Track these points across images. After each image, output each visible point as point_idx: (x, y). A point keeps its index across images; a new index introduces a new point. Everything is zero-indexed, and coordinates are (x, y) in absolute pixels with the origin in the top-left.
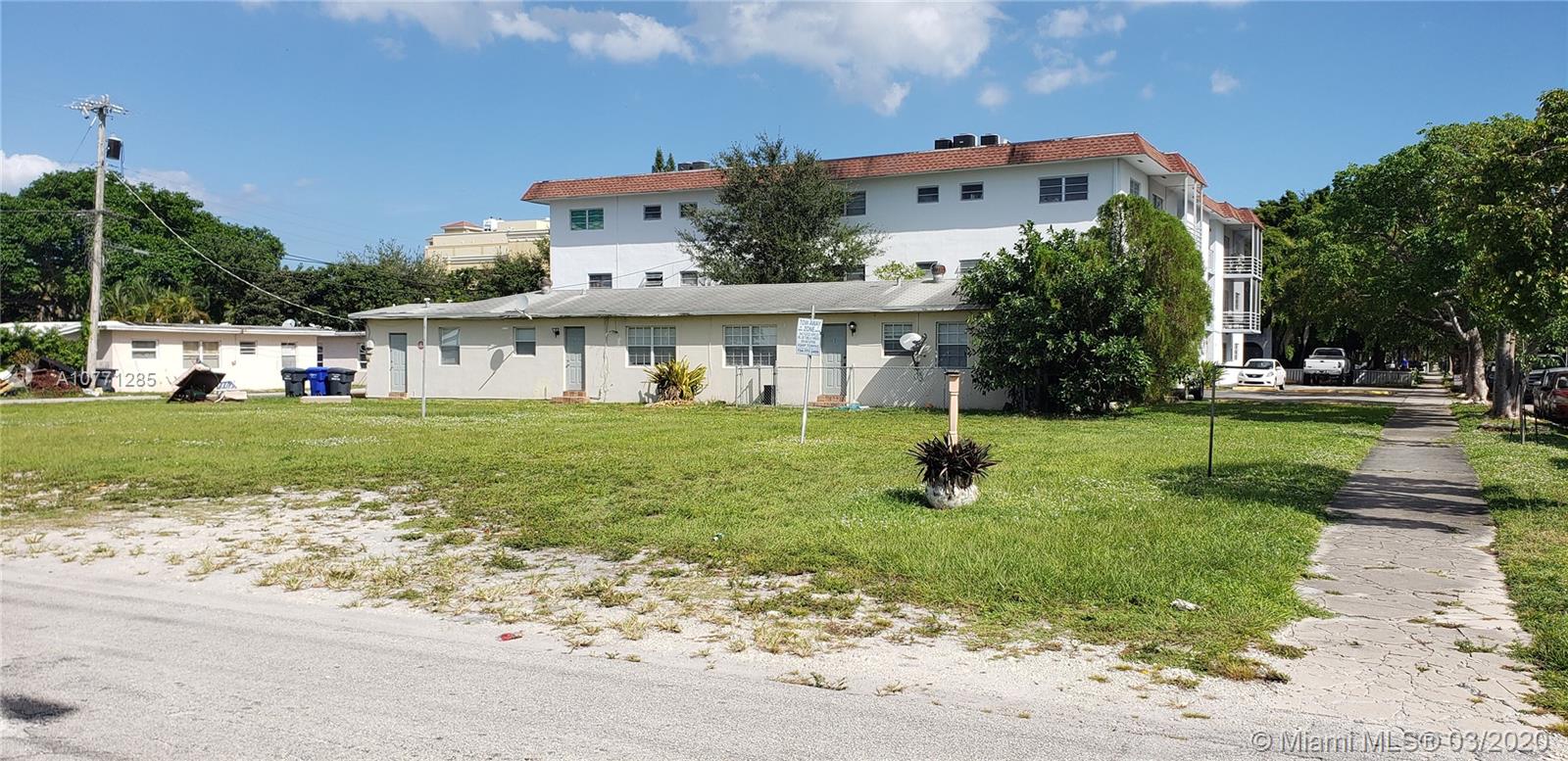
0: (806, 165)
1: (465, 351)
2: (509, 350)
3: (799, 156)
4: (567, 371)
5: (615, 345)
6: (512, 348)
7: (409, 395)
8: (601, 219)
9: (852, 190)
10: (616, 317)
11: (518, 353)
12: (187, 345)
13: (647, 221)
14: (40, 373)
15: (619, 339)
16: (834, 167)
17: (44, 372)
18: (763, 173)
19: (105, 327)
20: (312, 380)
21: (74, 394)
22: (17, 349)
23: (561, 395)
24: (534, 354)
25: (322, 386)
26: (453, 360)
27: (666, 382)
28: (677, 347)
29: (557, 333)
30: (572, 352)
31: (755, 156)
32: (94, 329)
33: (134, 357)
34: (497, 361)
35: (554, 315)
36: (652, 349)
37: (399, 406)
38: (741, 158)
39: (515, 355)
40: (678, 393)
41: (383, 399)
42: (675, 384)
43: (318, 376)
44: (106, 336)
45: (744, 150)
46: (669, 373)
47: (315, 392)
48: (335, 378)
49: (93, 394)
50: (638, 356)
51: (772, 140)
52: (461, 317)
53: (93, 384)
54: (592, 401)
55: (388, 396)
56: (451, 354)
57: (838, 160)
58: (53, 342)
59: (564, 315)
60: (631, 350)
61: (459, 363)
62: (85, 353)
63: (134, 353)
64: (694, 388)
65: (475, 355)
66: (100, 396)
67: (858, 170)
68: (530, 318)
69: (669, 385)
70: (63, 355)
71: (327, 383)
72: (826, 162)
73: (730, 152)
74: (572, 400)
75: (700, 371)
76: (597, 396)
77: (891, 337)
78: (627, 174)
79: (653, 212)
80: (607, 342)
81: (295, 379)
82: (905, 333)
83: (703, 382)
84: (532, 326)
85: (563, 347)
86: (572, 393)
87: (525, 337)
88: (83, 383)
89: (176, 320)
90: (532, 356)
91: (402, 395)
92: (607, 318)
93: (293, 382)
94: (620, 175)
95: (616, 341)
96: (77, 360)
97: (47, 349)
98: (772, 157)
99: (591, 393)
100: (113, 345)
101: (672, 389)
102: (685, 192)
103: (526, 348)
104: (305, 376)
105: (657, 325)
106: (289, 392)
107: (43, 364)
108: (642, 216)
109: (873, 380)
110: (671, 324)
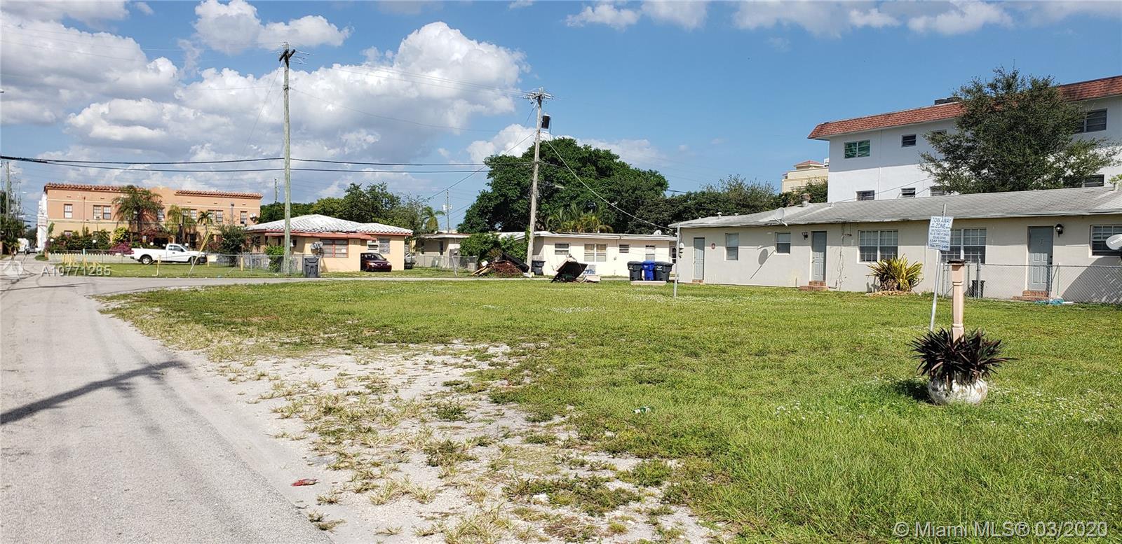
0: (1041, 90)
1: (741, 250)
2: (772, 249)
3: (1034, 83)
4: (813, 266)
5: (849, 245)
6: (774, 248)
7: (705, 282)
8: (868, 148)
9: (1088, 109)
10: (850, 223)
11: (778, 252)
12: (587, 246)
13: (905, 148)
14: (502, 263)
15: (853, 241)
16: (1072, 91)
17: (504, 262)
18: (1000, 100)
19: (539, 234)
20: (645, 270)
21: (518, 276)
22: (492, 248)
23: (808, 285)
24: (789, 253)
25: (651, 274)
26: (734, 257)
27: (887, 275)
28: (899, 247)
29: (806, 236)
30: (816, 251)
31: (994, 87)
32: (531, 236)
33: (556, 254)
34: (763, 258)
35: (803, 223)
36: (879, 248)
37: (698, 290)
38: (980, 90)
39: (775, 253)
40: (896, 285)
41: (688, 284)
42: (894, 278)
43: (649, 268)
44: (539, 241)
45: (984, 83)
46: (888, 268)
47: (647, 278)
48: (659, 268)
49: (529, 276)
50: (867, 253)
51: (1008, 72)
52: (739, 225)
53: (530, 270)
54: (831, 290)
55: (691, 282)
56: (733, 252)
57: (1079, 84)
58: (511, 245)
59: (810, 222)
60: (862, 249)
61: (737, 259)
62: (526, 251)
63: (556, 251)
64: (911, 282)
65: (748, 253)
66: (532, 277)
67: (1098, 91)
68: (786, 224)
69: (887, 278)
70: (516, 252)
71: (654, 271)
72: (1064, 86)
73: (970, 86)
74: (814, 289)
75: (916, 268)
76: (834, 286)
77: (1100, 238)
78: (888, 112)
79: (909, 141)
80: (843, 243)
81: (636, 269)
82: (1114, 234)
83: (920, 277)
84: (788, 231)
85: (810, 247)
86: (816, 283)
87: (783, 240)
88: (525, 269)
89: (589, 231)
90: (788, 254)
91: (700, 281)
92: (844, 224)
93: (634, 271)
94: (883, 113)
95: (850, 243)
96: (522, 255)
97: (508, 248)
98: (1009, 86)
99: (829, 283)
100: (544, 246)
101: (890, 282)
102: (935, 123)
103: (784, 248)
104: (642, 267)
105: (883, 229)
106: (632, 278)
107: (504, 257)
108: (901, 144)
109: (1079, 278)
110: (894, 228)
